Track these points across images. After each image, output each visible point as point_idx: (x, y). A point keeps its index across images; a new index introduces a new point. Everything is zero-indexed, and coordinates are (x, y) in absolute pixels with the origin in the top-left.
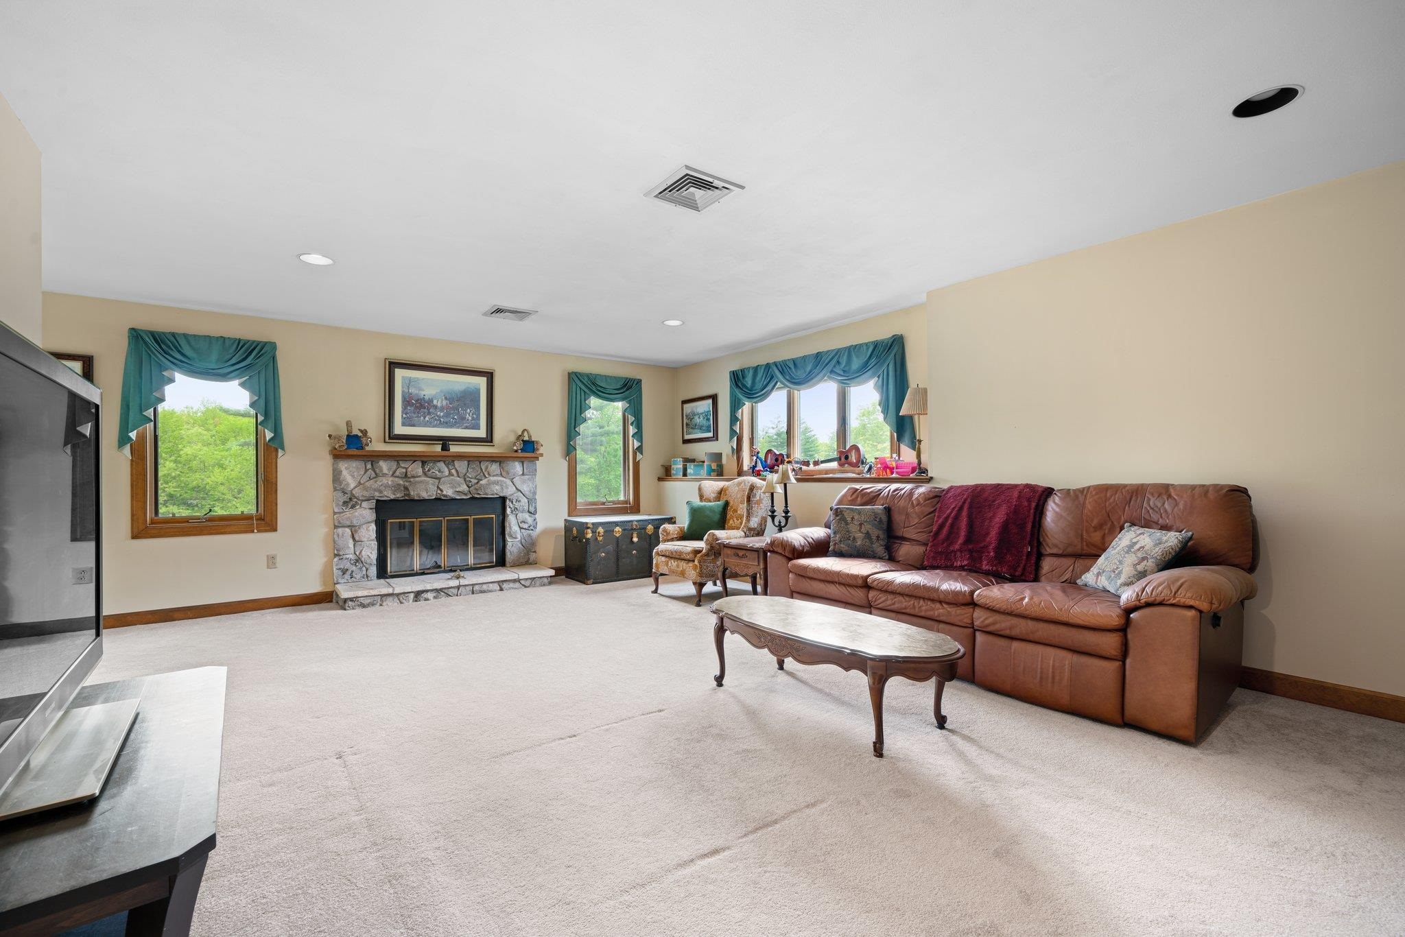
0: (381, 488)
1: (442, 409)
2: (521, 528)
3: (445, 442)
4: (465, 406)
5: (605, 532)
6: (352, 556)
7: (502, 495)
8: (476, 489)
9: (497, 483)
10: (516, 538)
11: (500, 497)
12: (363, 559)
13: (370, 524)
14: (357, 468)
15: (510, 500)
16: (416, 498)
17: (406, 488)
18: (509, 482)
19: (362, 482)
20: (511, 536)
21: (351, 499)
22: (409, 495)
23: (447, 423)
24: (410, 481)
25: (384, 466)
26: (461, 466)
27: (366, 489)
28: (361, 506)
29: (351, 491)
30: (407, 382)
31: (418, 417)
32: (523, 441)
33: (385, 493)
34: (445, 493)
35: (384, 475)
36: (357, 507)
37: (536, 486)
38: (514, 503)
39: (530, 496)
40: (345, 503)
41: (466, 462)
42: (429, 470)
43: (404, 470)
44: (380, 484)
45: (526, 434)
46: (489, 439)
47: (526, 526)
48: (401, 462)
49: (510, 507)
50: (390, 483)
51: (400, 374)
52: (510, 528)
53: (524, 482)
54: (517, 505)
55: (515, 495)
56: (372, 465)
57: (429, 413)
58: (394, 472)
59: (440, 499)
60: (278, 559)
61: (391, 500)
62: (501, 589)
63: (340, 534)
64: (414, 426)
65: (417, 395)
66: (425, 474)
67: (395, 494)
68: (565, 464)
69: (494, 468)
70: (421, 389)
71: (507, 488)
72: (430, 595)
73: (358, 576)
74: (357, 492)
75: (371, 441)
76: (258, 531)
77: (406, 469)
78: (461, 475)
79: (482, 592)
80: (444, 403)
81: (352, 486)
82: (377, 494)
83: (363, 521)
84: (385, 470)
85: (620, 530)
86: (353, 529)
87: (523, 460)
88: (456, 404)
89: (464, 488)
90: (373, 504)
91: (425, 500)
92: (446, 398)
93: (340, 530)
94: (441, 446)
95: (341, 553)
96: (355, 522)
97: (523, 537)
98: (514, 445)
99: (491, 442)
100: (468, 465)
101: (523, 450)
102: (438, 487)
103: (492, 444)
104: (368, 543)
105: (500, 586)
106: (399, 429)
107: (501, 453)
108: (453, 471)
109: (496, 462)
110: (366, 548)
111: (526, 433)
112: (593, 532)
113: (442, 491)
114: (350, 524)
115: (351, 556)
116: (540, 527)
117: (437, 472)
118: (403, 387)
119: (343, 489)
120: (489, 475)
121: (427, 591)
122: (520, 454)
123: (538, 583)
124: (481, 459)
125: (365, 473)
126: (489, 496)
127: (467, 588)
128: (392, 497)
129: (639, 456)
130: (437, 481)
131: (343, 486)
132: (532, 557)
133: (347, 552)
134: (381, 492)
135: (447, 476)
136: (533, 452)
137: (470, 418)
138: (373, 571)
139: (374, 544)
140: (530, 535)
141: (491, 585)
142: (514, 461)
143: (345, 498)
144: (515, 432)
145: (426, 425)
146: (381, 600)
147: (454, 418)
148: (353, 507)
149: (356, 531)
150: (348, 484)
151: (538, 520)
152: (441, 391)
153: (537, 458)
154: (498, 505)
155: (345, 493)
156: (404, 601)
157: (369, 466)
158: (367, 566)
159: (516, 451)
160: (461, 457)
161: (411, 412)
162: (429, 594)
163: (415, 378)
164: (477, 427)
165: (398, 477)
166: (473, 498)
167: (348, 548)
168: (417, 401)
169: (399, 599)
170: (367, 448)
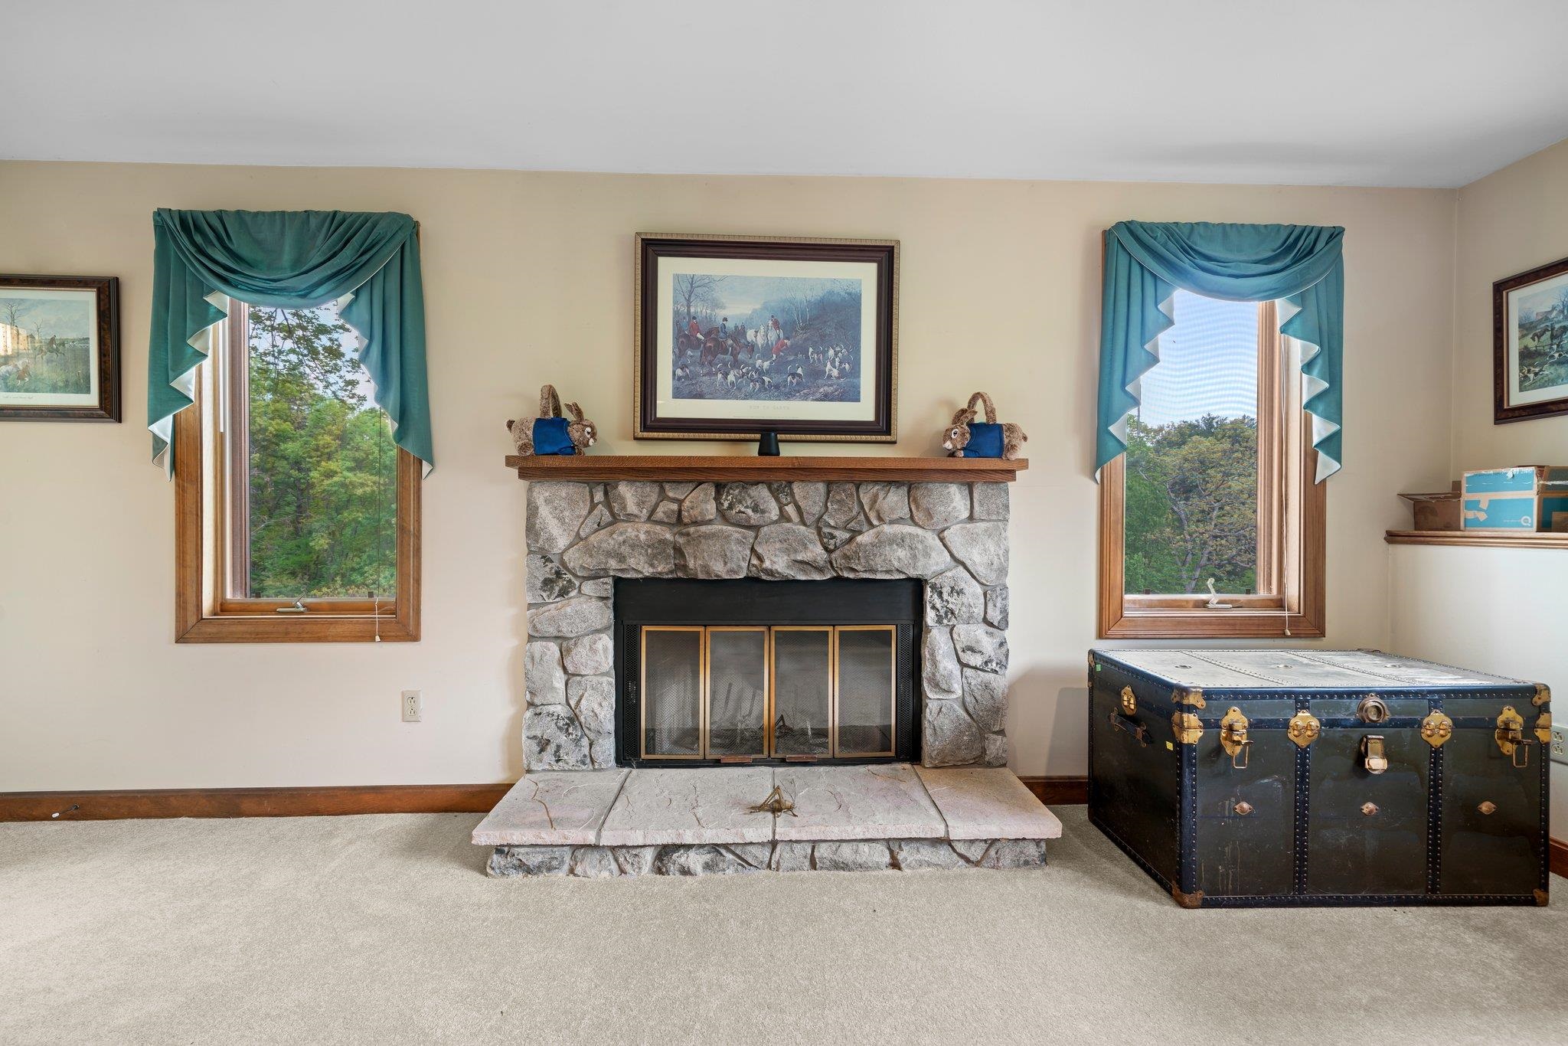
0: (625, 550)
1: (767, 351)
2: (963, 665)
3: (768, 433)
4: (824, 341)
5: (1254, 726)
6: (561, 710)
7: (913, 573)
8: (846, 557)
9: (900, 541)
10: (949, 692)
11: (909, 579)
12: (582, 719)
13: (597, 636)
14: (571, 502)
15: (934, 587)
16: (701, 576)
17: (679, 551)
18: (932, 540)
19: (582, 534)
20: (936, 685)
21: (558, 574)
22: (684, 567)
23: (777, 387)
24: (688, 534)
25: (628, 493)
26: (810, 495)
27: (589, 551)
28: (580, 591)
29: (562, 554)
30: (686, 286)
31: (710, 374)
32: (971, 425)
33: (632, 562)
34: (767, 564)
35: (631, 518)
36: (572, 594)
37: (1007, 551)
38: (945, 596)
39: (991, 578)
40: (547, 583)
41: (821, 487)
42: (731, 507)
43: (675, 507)
44: (621, 539)
45: (979, 406)
46: (882, 425)
47: (976, 660)
48: (667, 486)
49: (934, 607)
50: (642, 537)
51: (669, 268)
52: (934, 663)
53: (973, 539)
54: (954, 602)
55: (949, 574)
56: (606, 493)
57: (736, 364)
58: (653, 512)
59: (757, 580)
60: (422, 704)
61: (646, 579)
62: (895, 865)
63: (537, 656)
64: (700, 396)
65: (709, 319)
66: (723, 516)
67: (652, 565)
68: (1093, 489)
69: (894, 500)
70: (716, 305)
71: (927, 555)
72: (695, 860)
73: (572, 759)
74: (574, 559)
75: (593, 434)
76: (383, 639)
77: (680, 502)
78: (810, 520)
79: (838, 866)
80: (773, 335)
81: (562, 542)
82: (613, 563)
83: (581, 627)
84: (632, 508)
85: (1315, 723)
86: (565, 644)
87: (970, 478)
88: (800, 337)
89: (816, 552)
90: (607, 587)
91: (721, 582)
92: (776, 325)
93: (538, 646)
94: (758, 443)
95: (537, 701)
96: (566, 630)
97: (969, 690)
98: (947, 435)
99: (888, 432)
100: (828, 492)
101: (970, 450)
102: (753, 550)
103: (888, 438)
104: (595, 680)
105: (891, 852)
106: (668, 406)
107: (914, 460)
108: (790, 509)
109: (898, 484)
110: (589, 692)
111: (980, 403)
112: (1208, 724)
113: (760, 559)
114: (555, 633)
115: (559, 707)
116: (1017, 664)
117: (749, 512)
118: (675, 302)
119: (542, 549)
120: (880, 519)
121: (688, 847)
122: (962, 463)
123: (1007, 857)
124: (857, 477)
125: (590, 512)
126: (879, 576)
127: (797, 847)
128: (648, 571)
129: (1326, 465)
130: (751, 534)
131: (541, 542)
132: (995, 746)
133: (550, 698)
134: (622, 559)
135: (776, 522)
136: (1000, 456)
137: (835, 373)
138: (607, 747)
139: (609, 684)
140: (987, 686)
141: (865, 848)
142: (945, 481)
143: (547, 572)
144: (950, 403)
145: (727, 393)
146: (573, 857)
147: (794, 375)
148: (563, 593)
149: (569, 651)
150: (551, 539)
151: (1010, 645)
152: (765, 307)
153: (1010, 474)
154: (906, 598)
155: (547, 559)
156: (628, 868)
157: (599, 496)
158: (592, 736)
159: (952, 454)
160: (807, 471)
161: (693, 363)
162: (692, 854)
163: (703, 277)
164: (851, 395)
165: (660, 523)
166: (838, 579)
167: (553, 689)
168: (707, 335)
169: (616, 860)
170: (589, 452)
